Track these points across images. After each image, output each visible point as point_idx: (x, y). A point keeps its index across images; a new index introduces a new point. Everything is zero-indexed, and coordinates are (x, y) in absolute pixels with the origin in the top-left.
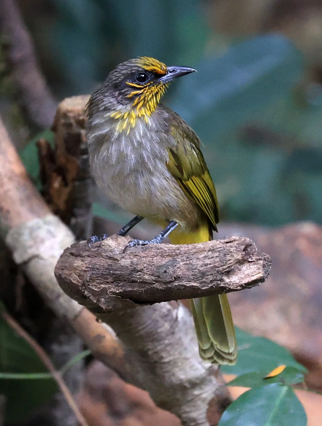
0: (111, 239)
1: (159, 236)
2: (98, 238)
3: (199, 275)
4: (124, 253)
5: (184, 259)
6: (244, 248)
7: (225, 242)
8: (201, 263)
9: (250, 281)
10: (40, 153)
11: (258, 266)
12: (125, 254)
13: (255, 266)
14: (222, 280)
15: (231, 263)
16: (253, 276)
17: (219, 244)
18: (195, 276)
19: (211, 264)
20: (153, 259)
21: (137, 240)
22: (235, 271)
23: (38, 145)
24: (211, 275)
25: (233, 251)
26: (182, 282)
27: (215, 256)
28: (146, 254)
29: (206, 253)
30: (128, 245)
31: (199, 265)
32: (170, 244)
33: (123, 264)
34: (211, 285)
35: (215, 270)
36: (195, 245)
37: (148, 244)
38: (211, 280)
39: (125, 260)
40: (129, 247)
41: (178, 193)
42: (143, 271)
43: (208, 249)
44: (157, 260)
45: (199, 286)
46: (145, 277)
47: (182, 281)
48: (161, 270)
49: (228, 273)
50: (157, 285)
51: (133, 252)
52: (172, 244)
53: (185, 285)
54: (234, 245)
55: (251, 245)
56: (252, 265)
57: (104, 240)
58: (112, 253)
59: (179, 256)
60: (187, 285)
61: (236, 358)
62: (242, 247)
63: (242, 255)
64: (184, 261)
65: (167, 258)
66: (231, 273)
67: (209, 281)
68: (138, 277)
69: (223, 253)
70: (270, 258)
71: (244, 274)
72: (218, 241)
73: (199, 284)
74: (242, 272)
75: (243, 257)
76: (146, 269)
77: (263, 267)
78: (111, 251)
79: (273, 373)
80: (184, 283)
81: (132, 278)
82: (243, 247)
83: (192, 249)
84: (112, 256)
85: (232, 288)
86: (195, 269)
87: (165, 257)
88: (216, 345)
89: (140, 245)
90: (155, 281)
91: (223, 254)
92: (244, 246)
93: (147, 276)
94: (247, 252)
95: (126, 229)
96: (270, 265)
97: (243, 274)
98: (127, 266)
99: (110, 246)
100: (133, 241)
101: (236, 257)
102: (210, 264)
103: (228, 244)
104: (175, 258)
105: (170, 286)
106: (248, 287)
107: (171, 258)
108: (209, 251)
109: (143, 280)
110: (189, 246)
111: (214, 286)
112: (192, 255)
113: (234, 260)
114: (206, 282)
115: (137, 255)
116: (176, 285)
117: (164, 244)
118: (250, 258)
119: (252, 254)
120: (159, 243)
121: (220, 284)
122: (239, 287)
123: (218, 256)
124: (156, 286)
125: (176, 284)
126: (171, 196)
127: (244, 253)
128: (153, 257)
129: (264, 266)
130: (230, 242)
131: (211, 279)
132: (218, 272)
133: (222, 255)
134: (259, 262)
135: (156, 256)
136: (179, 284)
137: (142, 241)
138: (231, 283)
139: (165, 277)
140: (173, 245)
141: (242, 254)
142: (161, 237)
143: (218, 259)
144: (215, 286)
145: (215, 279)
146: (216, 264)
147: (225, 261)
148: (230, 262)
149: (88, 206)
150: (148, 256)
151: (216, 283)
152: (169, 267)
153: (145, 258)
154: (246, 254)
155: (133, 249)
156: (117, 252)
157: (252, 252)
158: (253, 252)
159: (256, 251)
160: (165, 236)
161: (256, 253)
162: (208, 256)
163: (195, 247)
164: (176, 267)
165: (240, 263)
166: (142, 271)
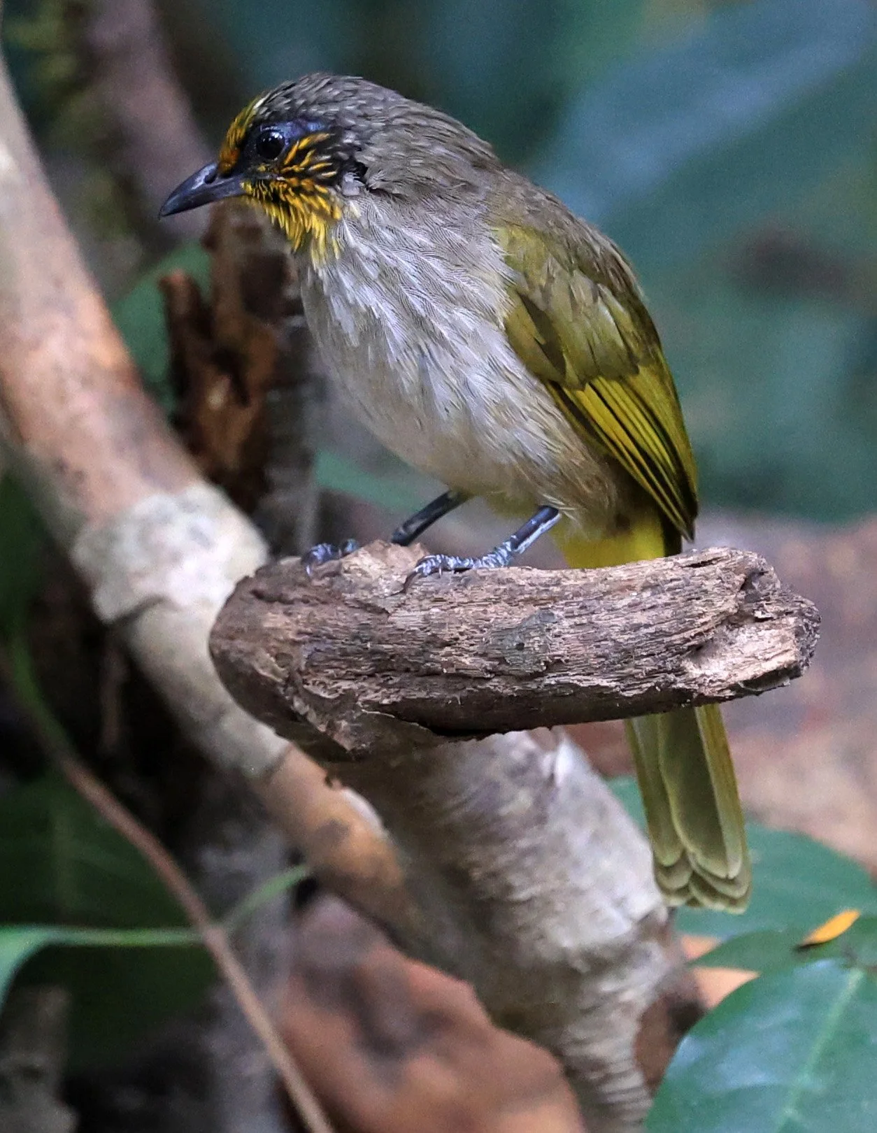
0: (369, 555)
1: (504, 547)
2: (332, 550)
3: (616, 655)
4: (403, 592)
5: (573, 612)
6: (743, 580)
7: (688, 564)
8: (621, 622)
9: (760, 674)
10: (169, 311)
11: (783, 632)
12: (407, 594)
13: (773, 630)
14: (679, 671)
15: (705, 623)
16: (767, 660)
17: (672, 569)
18: (603, 660)
19: (650, 625)
20: (485, 612)
21: (440, 555)
22: (717, 647)
23: (167, 288)
24: (648, 656)
25: (713, 589)
26: (567, 675)
27: (660, 601)
28: (466, 595)
29: (635, 594)
30: (416, 570)
31: (617, 629)
32: (535, 569)
33: (400, 625)
34: (649, 685)
35: (662, 643)
36: (603, 570)
37: (474, 567)
38: (650, 671)
39: (407, 613)
40: (420, 577)
41: (552, 425)
42: (457, 645)
43: (640, 584)
44: (498, 614)
45: (616, 686)
46: (463, 660)
47: (568, 672)
48: (508, 643)
49: (698, 651)
50: (495, 684)
51: (431, 589)
52: (538, 569)
53: (576, 685)
54: (715, 571)
55: (762, 573)
56: (767, 629)
57: (348, 556)
58: (371, 593)
59: (561, 602)
60: (581, 685)
61: (747, 893)
62: (737, 578)
63: (737, 601)
64: (574, 617)
65: (525, 609)
66: (704, 651)
67: (644, 674)
68: (444, 659)
69: (683, 594)
70: (815, 609)
71: (742, 653)
72: (672, 560)
73: (615, 681)
74: (736, 649)
75: (739, 608)
76: (466, 637)
77: (796, 636)
78: (369, 587)
79: (823, 934)
80: (572, 678)
81: (428, 664)
82: (739, 579)
83: (595, 584)
84: (370, 602)
85: (707, 694)
86: (606, 640)
87: (521, 604)
88: (694, 855)
89: (450, 571)
90: (490, 672)
91: (682, 598)
92: (743, 575)
93: (470, 659)
94: (750, 592)
95: (413, 527)
96: (816, 629)
97: (739, 654)
98: (412, 629)
99: (364, 573)
100: (429, 559)
101: (720, 607)
102: (647, 626)
103: (697, 569)
104: (548, 608)
105: (534, 686)
106: (754, 690)
107: (537, 608)
108: (644, 588)
109: (457, 670)
110: (588, 574)
111: (657, 688)
112: (596, 599)
113: (715, 614)
114: (636, 676)
115: (441, 600)
116: (550, 685)
117: (517, 568)
118: (758, 610)
119: (765, 600)
120: (505, 566)
121: (674, 682)
122: (729, 691)
123: (669, 604)
124: (495, 686)
125: (551, 680)
126: (530, 432)
127: (742, 595)
128: (486, 605)
129: (798, 633)
130: (704, 564)
131: (649, 668)
132: (667, 648)
133: (679, 599)
134: (785, 620)
135: (495, 603)
136: (558, 683)
137: (455, 558)
138: (705, 680)
139: (519, 660)
140: (544, 571)
141: (736, 599)
142: (509, 549)
143: (668, 613)
144: (659, 687)
145: (660, 667)
146: (665, 627)
147: (689, 617)
148: (702, 620)
149: (305, 461)
150: (472, 602)
151: (663, 678)
152: (532, 634)
153: (464, 607)
154: (747, 599)
155: (429, 583)
156: (386, 591)
157: (764, 592)
158: (769, 594)
159: (776, 591)
160: (522, 547)
161: (776, 596)
162: (640, 603)
163: (604, 577)
164: (551, 632)
165: (729, 623)
166: (455, 644)
